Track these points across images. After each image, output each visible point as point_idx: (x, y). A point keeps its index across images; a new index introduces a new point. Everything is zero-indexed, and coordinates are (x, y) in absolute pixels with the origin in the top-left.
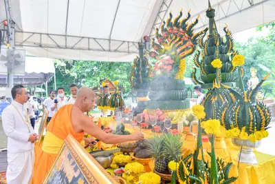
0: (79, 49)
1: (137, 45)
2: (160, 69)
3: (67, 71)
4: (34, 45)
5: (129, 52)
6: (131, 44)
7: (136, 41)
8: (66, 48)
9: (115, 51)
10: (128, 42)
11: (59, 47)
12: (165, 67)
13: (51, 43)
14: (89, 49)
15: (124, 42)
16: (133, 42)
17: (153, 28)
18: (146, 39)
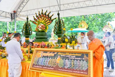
1: (10, 14)
2: (41, 28)
5: (6, 17)
6: (7, 13)
7: (10, 12)
10: (6, 12)
12: (43, 28)
15: (4, 12)
16: (8, 13)
17: (19, 8)
18: (15, 12)
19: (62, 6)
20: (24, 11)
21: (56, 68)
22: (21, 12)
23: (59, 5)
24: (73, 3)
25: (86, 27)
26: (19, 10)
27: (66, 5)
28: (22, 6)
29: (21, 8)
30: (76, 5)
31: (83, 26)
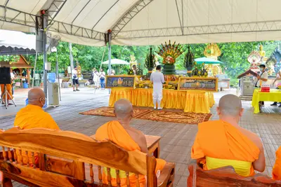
0: (77, 35)
1: (104, 35)
4: (55, 30)
5: (100, 40)
7: (104, 32)
8: (71, 34)
9: (94, 38)
10: (100, 33)
12: (172, 61)
13: (63, 29)
14: (82, 36)
15: (98, 32)
17: (116, 26)
18: (109, 32)
19: (185, 30)
20: (127, 31)
21: (197, 88)
22: (119, 32)
23: (182, 28)
24: (201, 26)
25: (218, 54)
26: (117, 29)
27: (192, 29)
28: (122, 22)
29: (120, 26)
30: (205, 29)
31: (212, 52)
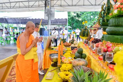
0: (79, 6)
3: (77, 18)
4: (58, 6)
8: (72, 6)
9: (99, 5)
11: (69, 6)
13: (65, 4)
14: (84, 5)
